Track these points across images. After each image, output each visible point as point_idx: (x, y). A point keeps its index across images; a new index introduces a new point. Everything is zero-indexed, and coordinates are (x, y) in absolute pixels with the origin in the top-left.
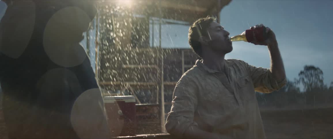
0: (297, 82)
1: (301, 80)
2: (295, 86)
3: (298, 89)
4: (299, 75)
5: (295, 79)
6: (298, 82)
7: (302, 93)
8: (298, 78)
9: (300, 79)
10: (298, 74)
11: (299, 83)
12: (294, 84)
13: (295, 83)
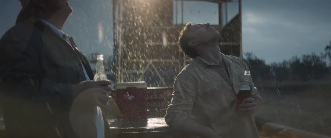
0: (323, 57)
1: (328, 54)
2: (322, 61)
3: (325, 64)
4: (326, 49)
5: (322, 54)
6: (325, 56)
7: (328, 68)
8: (324, 52)
9: (326, 53)
10: (324, 49)
11: (326, 58)
12: (321, 59)
13: (322, 57)
